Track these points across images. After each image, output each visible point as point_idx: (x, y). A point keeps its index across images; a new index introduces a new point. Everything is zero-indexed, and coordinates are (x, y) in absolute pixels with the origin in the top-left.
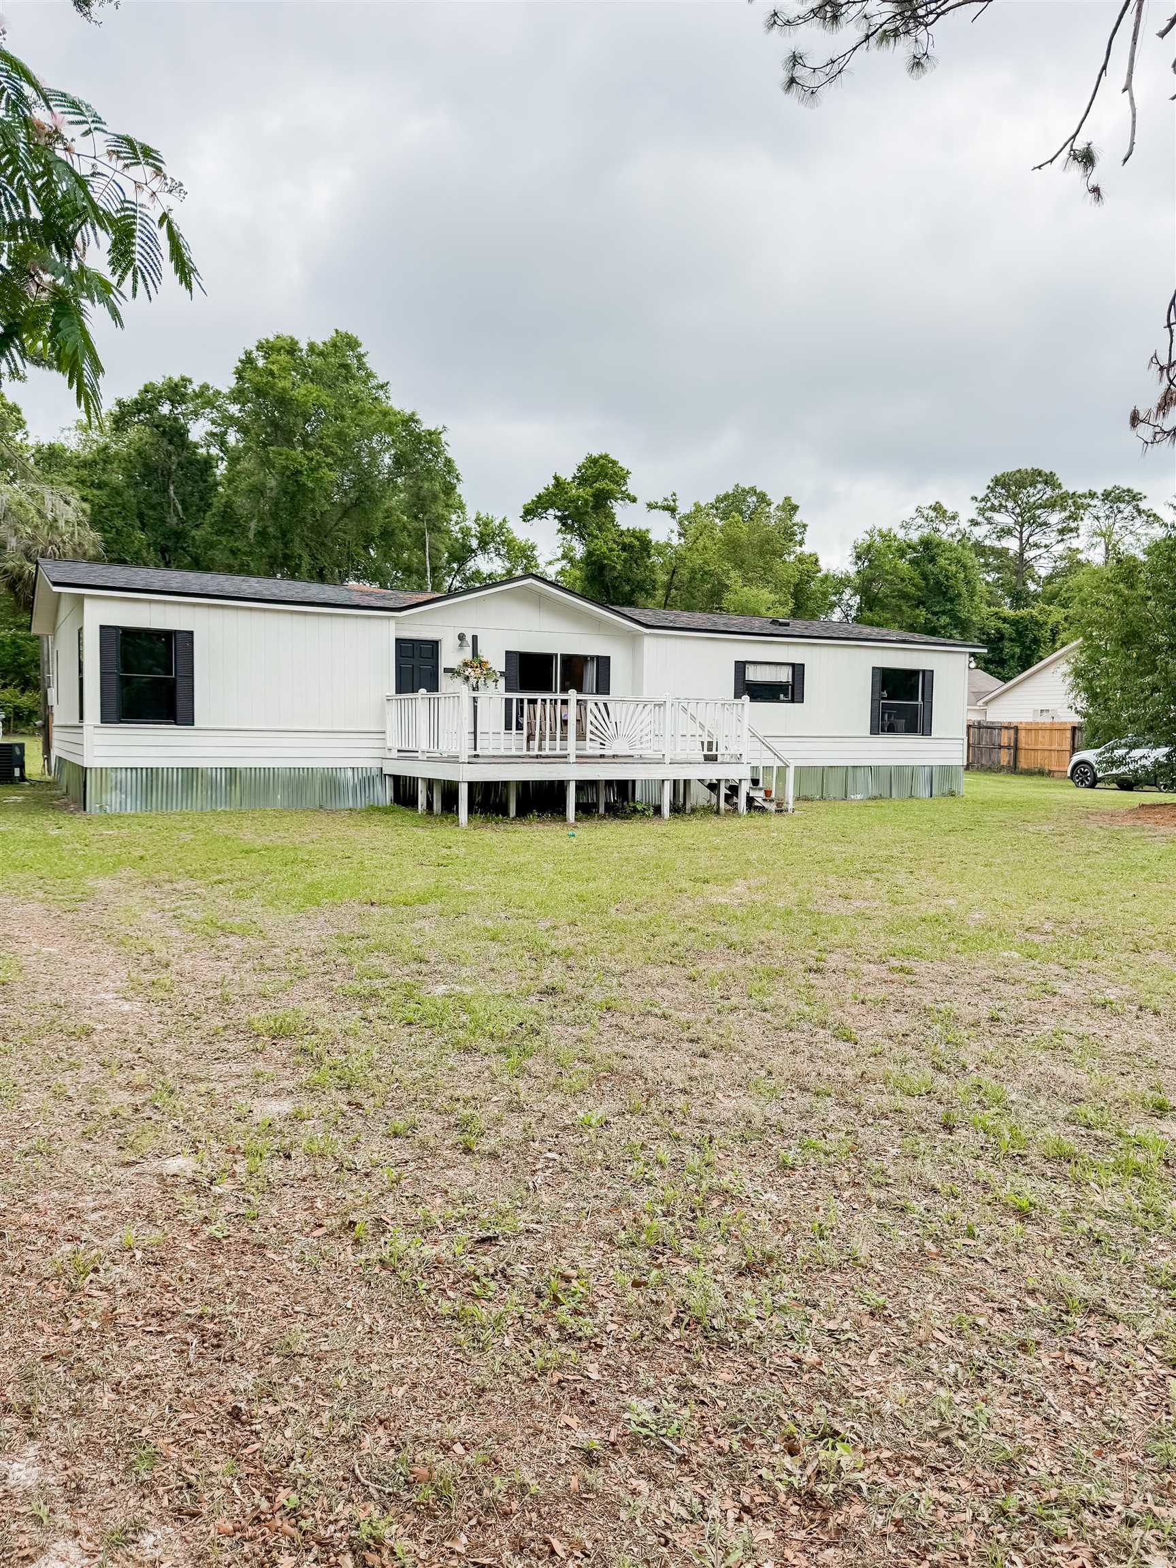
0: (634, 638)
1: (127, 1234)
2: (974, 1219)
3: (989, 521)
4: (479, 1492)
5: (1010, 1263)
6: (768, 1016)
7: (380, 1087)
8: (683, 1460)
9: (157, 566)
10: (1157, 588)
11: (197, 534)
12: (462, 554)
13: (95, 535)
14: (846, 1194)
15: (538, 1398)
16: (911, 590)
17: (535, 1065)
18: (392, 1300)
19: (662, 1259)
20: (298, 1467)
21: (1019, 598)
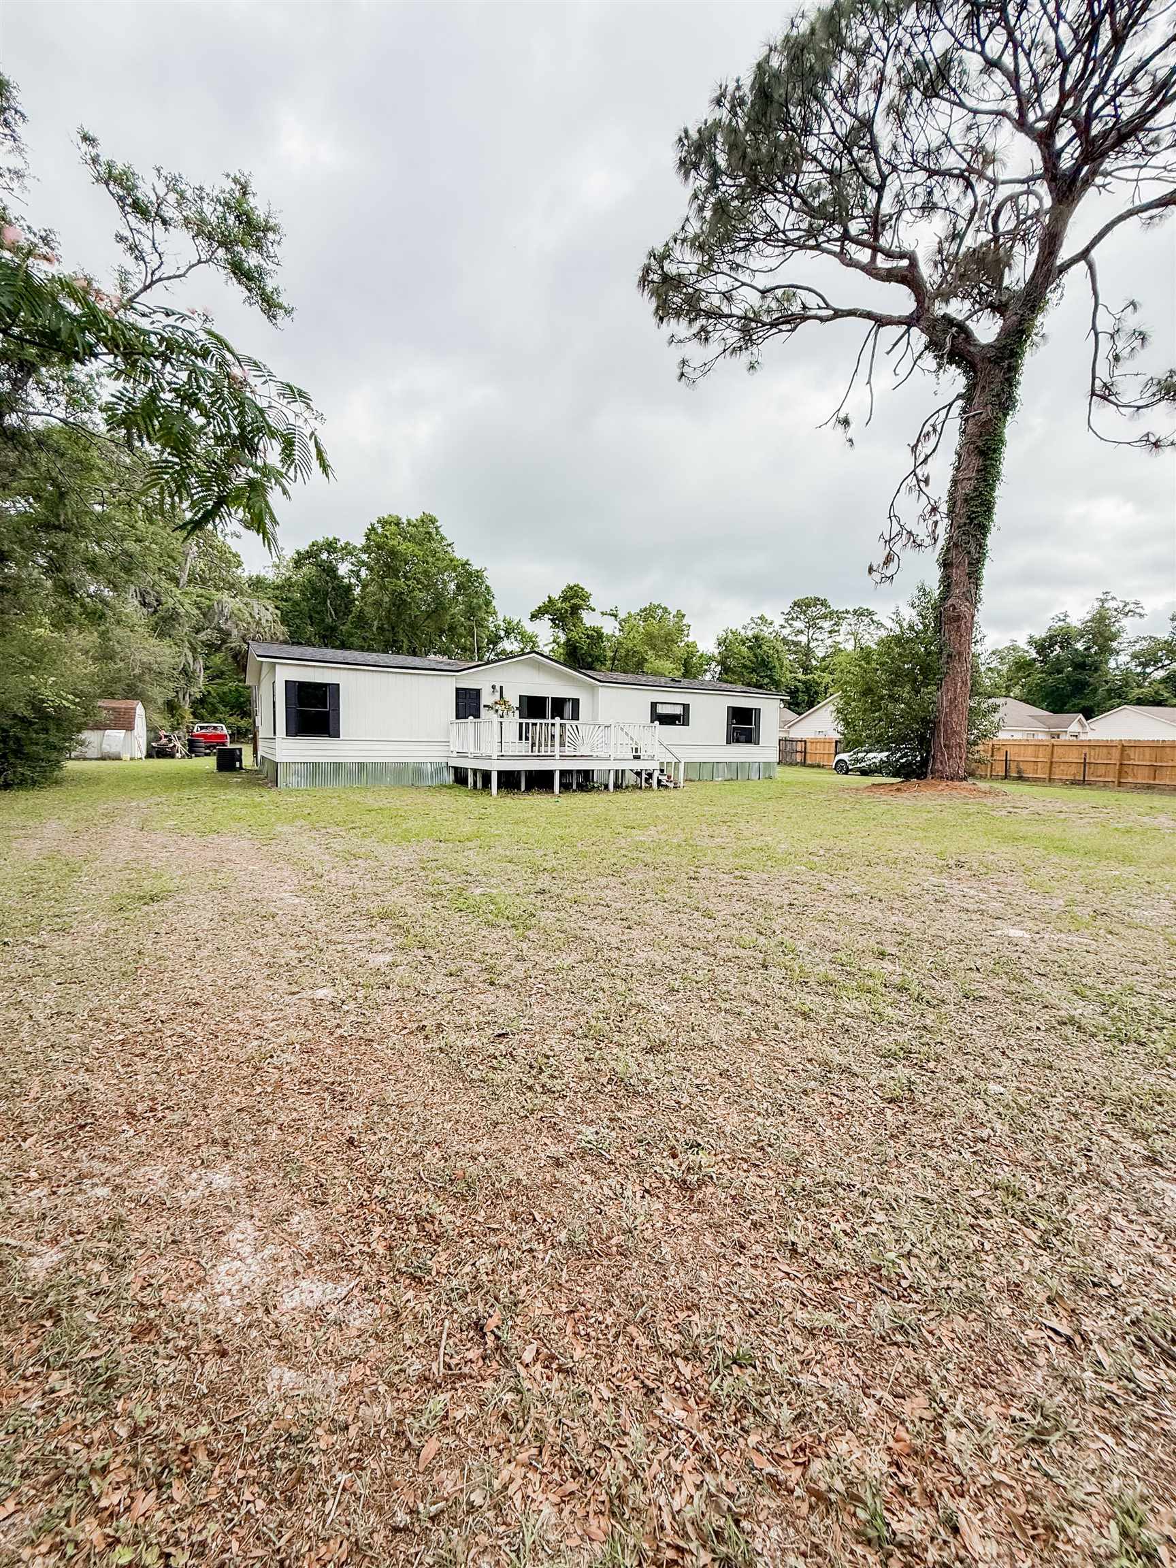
0: (593, 687)
1: (292, 1035)
2: (779, 1018)
3: (791, 625)
4: (493, 1184)
5: (798, 1044)
6: (666, 905)
7: (442, 947)
8: (611, 1163)
9: (320, 647)
10: (883, 664)
11: (344, 628)
12: (495, 640)
13: (284, 629)
14: (707, 1006)
15: (529, 1128)
16: (748, 663)
17: (531, 934)
18: (446, 1071)
19: (602, 1045)
20: (387, 1172)
21: (807, 669)
